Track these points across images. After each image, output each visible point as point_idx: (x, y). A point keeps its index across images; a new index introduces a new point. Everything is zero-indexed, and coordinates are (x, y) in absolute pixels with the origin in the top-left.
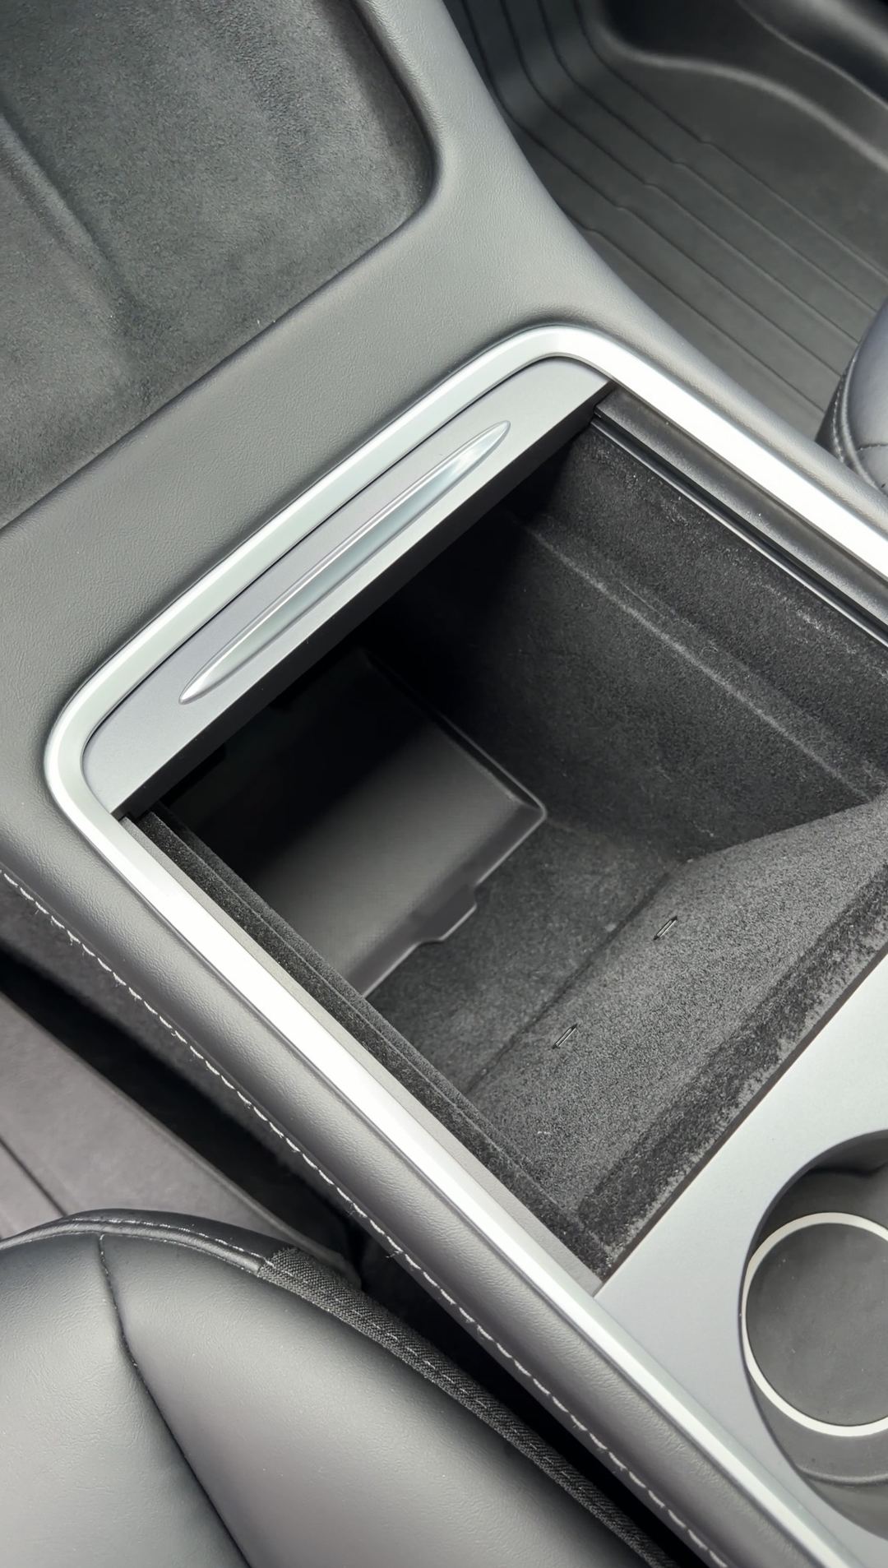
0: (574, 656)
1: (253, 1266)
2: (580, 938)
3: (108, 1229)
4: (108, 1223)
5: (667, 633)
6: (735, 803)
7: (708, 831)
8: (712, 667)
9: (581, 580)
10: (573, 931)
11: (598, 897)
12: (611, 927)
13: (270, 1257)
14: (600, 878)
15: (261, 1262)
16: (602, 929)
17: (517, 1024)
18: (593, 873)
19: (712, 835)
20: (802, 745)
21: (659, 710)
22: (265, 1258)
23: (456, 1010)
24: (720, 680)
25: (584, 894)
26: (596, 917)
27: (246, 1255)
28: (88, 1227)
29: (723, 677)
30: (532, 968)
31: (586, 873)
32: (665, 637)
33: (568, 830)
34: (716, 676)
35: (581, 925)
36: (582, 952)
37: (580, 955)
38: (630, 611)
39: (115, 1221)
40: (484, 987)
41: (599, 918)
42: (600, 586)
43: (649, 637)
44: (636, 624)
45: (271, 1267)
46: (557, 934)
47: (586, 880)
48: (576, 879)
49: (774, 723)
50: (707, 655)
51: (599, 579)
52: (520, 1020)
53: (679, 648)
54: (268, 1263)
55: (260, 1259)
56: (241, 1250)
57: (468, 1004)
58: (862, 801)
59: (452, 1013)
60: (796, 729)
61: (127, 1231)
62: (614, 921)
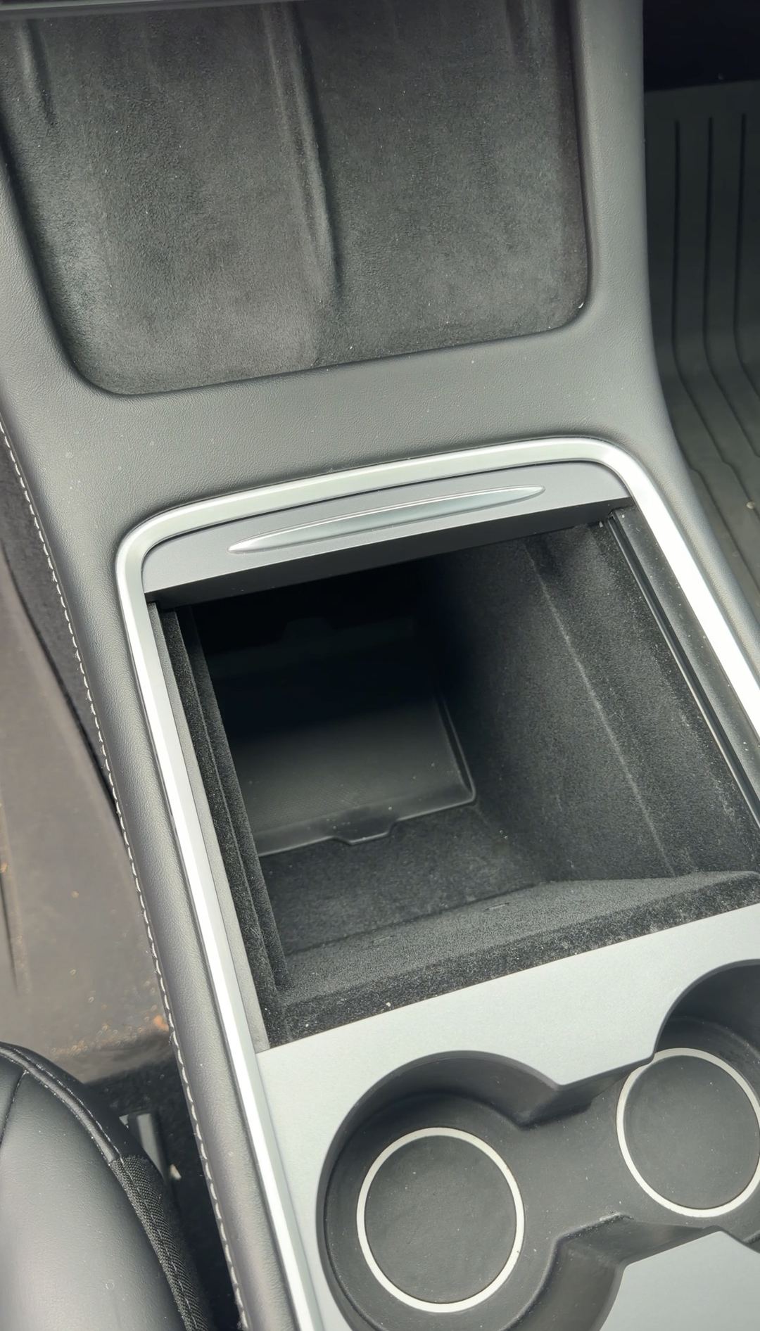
0: (535, 686)
1: (109, 1156)
2: (445, 894)
3: (33, 1071)
4: (35, 1066)
5: (596, 691)
6: (595, 846)
7: (571, 862)
8: (613, 729)
9: (556, 629)
10: (443, 888)
11: (476, 875)
12: (471, 899)
13: (125, 1157)
14: (485, 863)
15: (117, 1157)
16: (464, 897)
17: (366, 927)
18: (483, 858)
19: (572, 866)
20: (647, 815)
21: (572, 751)
22: (121, 1155)
23: (331, 897)
24: (614, 742)
25: (468, 868)
26: (466, 887)
27: (110, 1145)
28: (20, 1061)
29: (617, 740)
30: (400, 897)
31: (478, 856)
32: (592, 694)
33: (486, 822)
34: (612, 737)
35: (452, 887)
36: (440, 905)
37: (438, 906)
38: (580, 666)
39: (40, 1067)
40: (360, 892)
41: (467, 889)
42: (567, 638)
43: (582, 689)
44: (579, 677)
45: (122, 1164)
46: (432, 884)
47: (474, 860)
48: (469, 856)
49: (635, 789)
50: (615, 719)
51: (569, 633)
52: (369, 925)
53: (598, 706)
54: (122, 1160)
55: (118, 1154)
56: (109, 1139)
57: (342, 897)
58: (668, 876)
59: (328, 898)
60: (648, 800)
61: (43, 1079)
62: (475, 896)
